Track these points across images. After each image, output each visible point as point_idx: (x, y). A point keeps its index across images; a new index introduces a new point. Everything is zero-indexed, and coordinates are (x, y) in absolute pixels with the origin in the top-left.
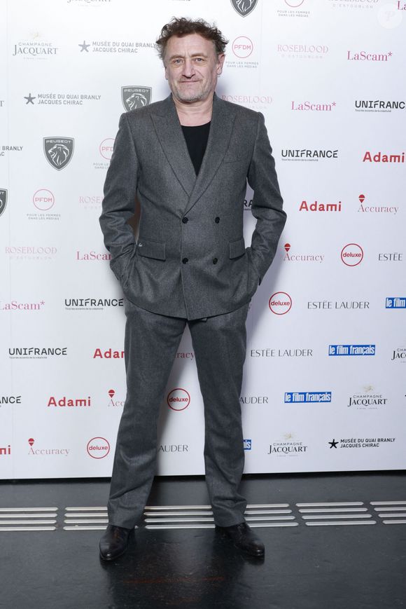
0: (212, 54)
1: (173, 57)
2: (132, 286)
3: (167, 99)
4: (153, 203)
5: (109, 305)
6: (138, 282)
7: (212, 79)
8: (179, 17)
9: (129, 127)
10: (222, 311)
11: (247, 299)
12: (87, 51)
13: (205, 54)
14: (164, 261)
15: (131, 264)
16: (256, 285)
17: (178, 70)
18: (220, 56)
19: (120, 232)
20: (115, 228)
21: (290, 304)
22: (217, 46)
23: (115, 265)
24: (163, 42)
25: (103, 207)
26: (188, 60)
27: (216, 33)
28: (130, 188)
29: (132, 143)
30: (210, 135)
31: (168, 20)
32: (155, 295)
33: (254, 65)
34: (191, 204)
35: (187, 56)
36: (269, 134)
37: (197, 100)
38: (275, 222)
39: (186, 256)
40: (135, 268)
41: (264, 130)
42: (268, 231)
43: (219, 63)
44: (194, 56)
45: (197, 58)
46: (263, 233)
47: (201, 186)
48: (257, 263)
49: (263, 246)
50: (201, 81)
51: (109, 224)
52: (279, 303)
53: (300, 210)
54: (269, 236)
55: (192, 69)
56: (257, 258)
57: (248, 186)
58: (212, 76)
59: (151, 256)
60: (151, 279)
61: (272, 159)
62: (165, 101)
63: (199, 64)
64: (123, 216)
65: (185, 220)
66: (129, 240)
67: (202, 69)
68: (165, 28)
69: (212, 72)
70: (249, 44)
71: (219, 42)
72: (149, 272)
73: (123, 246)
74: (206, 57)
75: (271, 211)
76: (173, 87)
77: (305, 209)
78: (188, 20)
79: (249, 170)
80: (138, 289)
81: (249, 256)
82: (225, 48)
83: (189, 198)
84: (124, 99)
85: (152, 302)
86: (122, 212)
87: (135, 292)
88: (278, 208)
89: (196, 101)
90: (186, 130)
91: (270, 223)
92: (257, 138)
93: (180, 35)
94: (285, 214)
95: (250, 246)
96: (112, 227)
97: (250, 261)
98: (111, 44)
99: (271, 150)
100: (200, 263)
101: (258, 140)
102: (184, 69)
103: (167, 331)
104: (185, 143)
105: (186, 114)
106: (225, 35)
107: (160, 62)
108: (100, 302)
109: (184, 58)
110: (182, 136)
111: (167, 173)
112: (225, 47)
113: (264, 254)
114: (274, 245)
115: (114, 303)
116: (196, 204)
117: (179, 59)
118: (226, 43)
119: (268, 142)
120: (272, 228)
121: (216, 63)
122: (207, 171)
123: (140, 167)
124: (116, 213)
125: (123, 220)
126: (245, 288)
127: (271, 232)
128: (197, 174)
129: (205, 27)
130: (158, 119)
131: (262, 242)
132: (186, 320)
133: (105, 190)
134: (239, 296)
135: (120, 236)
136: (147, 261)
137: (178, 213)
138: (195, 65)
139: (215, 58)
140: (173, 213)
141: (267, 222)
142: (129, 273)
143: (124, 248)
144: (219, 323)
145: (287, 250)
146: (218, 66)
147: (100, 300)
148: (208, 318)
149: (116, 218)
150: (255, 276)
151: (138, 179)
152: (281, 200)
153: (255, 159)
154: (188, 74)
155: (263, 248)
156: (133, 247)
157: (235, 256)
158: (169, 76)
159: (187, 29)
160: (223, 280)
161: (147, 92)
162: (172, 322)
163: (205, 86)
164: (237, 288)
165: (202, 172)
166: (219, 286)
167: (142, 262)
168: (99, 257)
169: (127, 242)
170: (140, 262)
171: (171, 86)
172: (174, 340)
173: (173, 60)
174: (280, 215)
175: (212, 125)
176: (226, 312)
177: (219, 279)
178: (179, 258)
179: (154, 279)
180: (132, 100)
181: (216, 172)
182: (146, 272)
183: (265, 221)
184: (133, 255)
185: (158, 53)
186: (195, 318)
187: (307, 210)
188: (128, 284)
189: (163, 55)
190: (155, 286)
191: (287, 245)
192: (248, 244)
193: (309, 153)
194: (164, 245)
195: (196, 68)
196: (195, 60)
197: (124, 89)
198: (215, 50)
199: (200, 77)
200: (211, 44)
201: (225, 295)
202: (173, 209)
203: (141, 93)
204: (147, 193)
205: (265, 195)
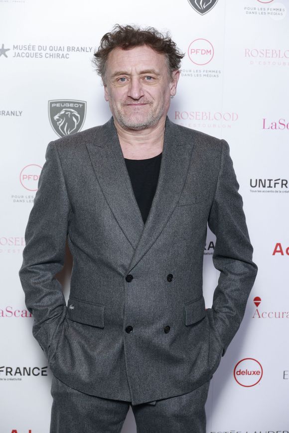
0: (165, 70)
1: (117, 74)
2: (60, 361)
3: (107, 124)
4: (88, 255)
5: (29, 375)
6: (68, 355)
7: (164, 101)
8: (124, 24)
9: (58, 160)
10: (175, 392)
11: (208, 376)
12: (6, 56)
13: (157, 71)
14: (103, 328)
15: (60, 332)
16: (219, 358)
17: (122, 91)
18: (174, 73)
19: (46, 290)
20: (40, 286)
21: (260, 373)
22: (170, 61)
23: (39, 332)
24: (103, 55)
25: (24, 257)
26: (135, 78)
27: (170, 45)
28: (59, 234)
29: (62, 179)
30: (161, 171)
31: (109, 28)
32: (91, 373)
33: (215, 74)
34: (137, 259)
35: (134, 73)
36: (235, 167)
37: (146, 127)
38: (243, 277)
39: (131, 323)
40: (66, 337)
41: (229, 162)
42: (234, 288)
43: (173, 81)
44: (142, 73)
45: (146, 76)
46: (227, 291)
47: (150, 235)
48: (220, 330)
49: (227, 307)
50: (151, 103)
51: (32, 281)
52: (247, 373)
53: (274, 254)
54: (235, 294)
55: (140, 90)
56: (220, 323)
57: (209, 230)
58: (164, 97)
59: (86, 322)
60: (85, 352)
61: (239, 198)
62: (105, 126)
63: (148, 84)
64: (50, 270)
65: (129, 278)
66: (57, 300)
67: (152, 90)
68: (105, 37)
69: (164, 93)
70: (209, 48)
71: (173, 57)
72: (83, 342)
73: (50, 309)
74: (158, 74)
75: (238, 263)
76: (116, 111)
77: (280, 253)
78: (136, 29)
79: (210, 213)
80: (69, 364)
81: (210, 320)
82: (181, 63)
83: (135, 250)
84: (52, 115)
85: (87, 380)
86: (48, 265)
87: (65, 368)
88: (247, 259)
89: (145, 129)
90: (130, 164)
91: (237, 278)
92: (220, 173)
93: (125, 48)
94: (255, 266)
95: (210, 307)
96: (35, 283)
97: (211, 327)
98: (36, 48)
99: (237, 186)
100: (148, 332)
101: (222, 176)
102: (130, 90)
103: (105, 417)
104: (129, 181)
105: (131, 144)
106: (181, 47)
107: (99, 79)
108: (18, 371)
109: (130, 75)
110: (126, 172)
111: (106, 219)
112: (180, 61)
113: (229, 317)
114: (241, 307)
115: (36, 372)
116: (144, 258)
117: (124, 77)
118: (182, 58)
119: (234, 177)
120: (238, 285)
121: (169, 83)
122: (158, 216)
123: (72, 209)
124: (41, 266)
125: (50, 275)
126: (205, 363)
127: (238, 290)
128: (145, 220)
129: (157, 38)
130: (96, 151)
131: (227, 302)
132: (129, 403)
133: (27, 236)
134: (197, 374)
135: (46, 295)
136: (80, 328)
137: (120, 270)
138: (143, 84)
139: (169, 76)
140: (114, 270)
141: (233, 277)
142: (58, 343)
143: (51, 311)
144: (172, 407)
145: (257, 304)
146: (171, 85)
147: (18, 368)
148: (157, 401)
149: (41, 273)
150: (217, 346)
151: (69, 223)
152: (251, 249)
153: (218, 198)
154: (136, 95)
155: (227, 310)
156: (63, 309)
157: (193, 322)
158: (110, 97)
159: (134, 40)
160: (176, 353)
161: (81, 109)
162: (112, 406)
163: (155, 111)
164: (194, 364)
165: (151, 217)
166: (172, 360)
167: (74, 329)
168: (17, 314)
169: (55, 303)
170: (71, 329)
171: (113, 110)
172: (114, 428)
173: (116, 77)
174: (249, 268)
175: (163, 158)
176: (181, 393)
177: (172, 353)
178: (121, 326)
179: (89, 351)
180: (61, 117)
181: (169, 218)
182: (79, 343)
183: (230, 276)
184: (62, 320)
185: (96, 68)
186: (142, 402)
187: (282, 254)
188: (55, 358)
189: (102, 71)
190: (90, 360)
191: (257, 299)
192: (209, 304)
193: (284, 182)
194: (102, 309)
195: (146, 87)
196: (143, 78)
197: (51, 103)
198: (168, 65)
199: (150, 99)
200: (163, 59)
201: (179, 371)
202: (113, 265)
203: (73, 108)
204: (80, 243)
205: (230, 242)
